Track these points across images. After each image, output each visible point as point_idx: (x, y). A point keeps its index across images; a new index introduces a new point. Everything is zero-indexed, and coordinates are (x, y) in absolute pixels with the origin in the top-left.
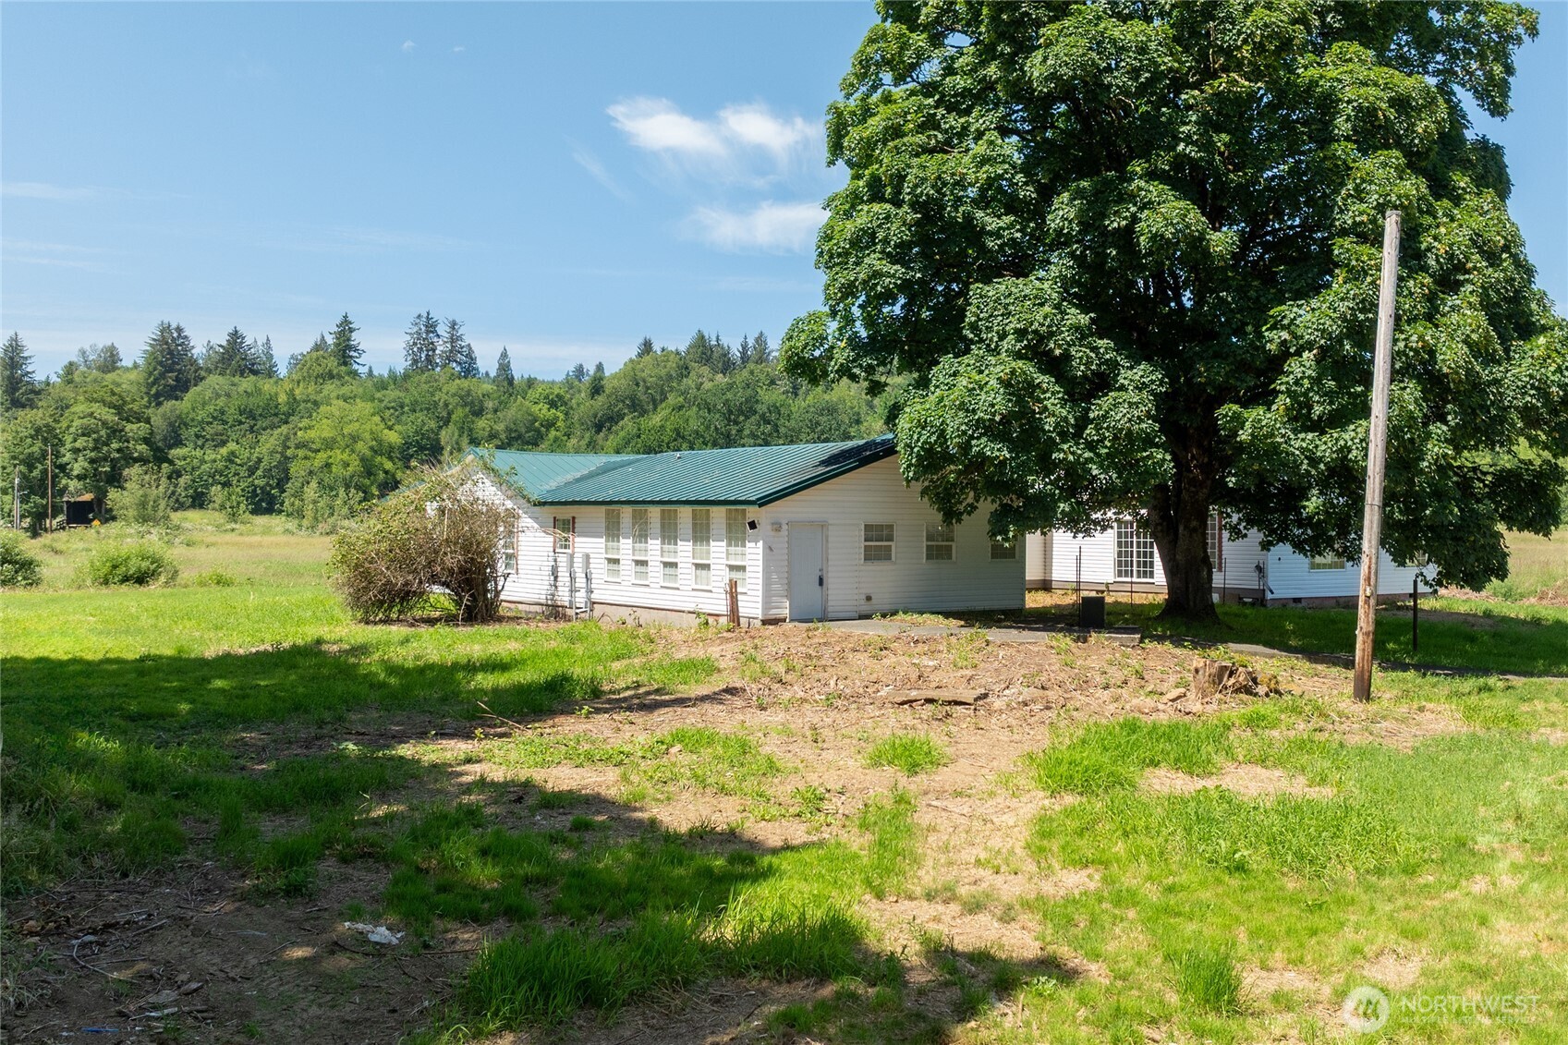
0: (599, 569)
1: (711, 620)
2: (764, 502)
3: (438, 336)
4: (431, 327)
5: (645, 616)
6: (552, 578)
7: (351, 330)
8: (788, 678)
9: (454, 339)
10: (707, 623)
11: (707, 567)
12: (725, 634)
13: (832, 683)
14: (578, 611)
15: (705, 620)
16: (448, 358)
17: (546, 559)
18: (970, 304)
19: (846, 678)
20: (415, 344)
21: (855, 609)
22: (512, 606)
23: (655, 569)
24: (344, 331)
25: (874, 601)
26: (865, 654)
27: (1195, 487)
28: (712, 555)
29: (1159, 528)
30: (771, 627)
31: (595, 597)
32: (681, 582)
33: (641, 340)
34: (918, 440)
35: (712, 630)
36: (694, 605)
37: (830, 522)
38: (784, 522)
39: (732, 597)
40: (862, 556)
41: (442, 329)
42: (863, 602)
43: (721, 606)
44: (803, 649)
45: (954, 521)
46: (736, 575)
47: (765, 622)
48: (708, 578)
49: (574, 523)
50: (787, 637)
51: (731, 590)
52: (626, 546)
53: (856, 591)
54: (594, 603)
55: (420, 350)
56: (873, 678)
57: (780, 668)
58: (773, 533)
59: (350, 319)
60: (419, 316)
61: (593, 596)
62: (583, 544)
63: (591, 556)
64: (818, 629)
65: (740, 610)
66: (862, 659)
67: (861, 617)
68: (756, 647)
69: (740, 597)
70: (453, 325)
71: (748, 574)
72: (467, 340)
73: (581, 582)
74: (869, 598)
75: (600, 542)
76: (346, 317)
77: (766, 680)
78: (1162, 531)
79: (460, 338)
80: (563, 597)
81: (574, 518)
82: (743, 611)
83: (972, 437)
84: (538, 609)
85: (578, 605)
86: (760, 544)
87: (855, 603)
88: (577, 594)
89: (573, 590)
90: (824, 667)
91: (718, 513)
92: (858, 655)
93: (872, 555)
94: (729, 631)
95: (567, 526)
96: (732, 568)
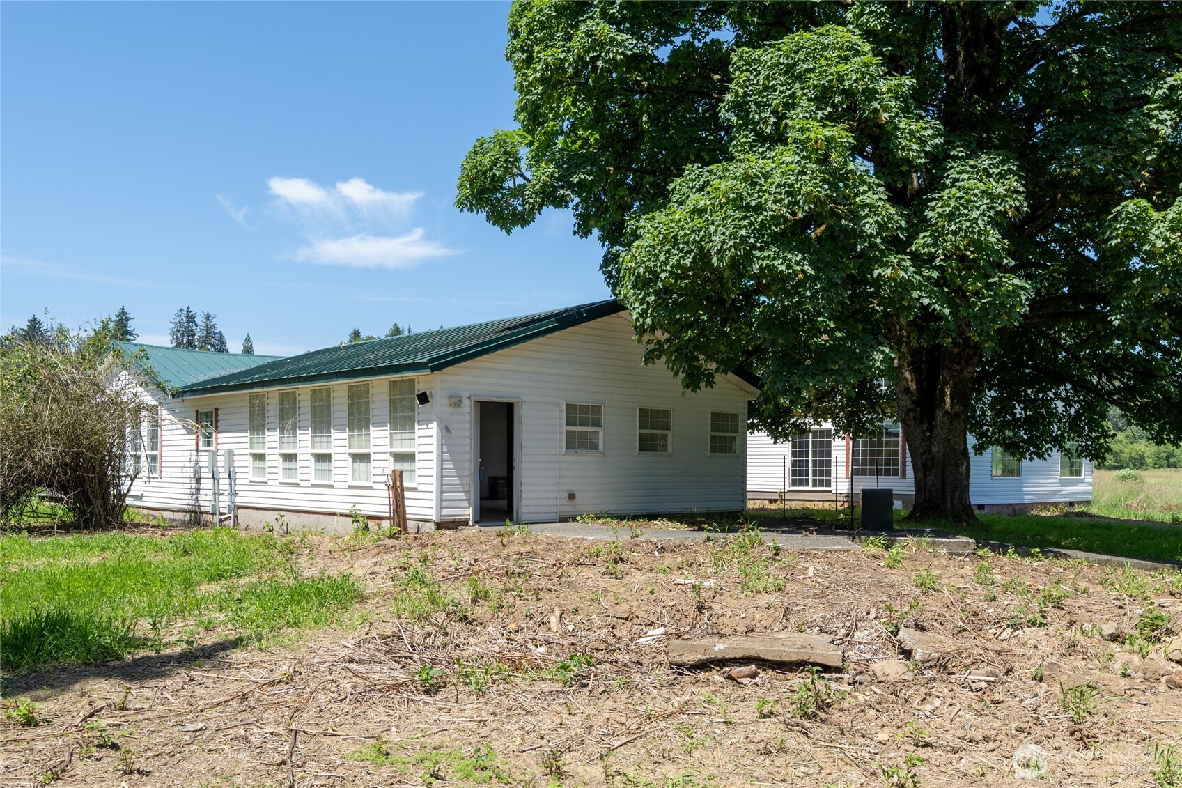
0: (245, 468)
1: (371, 524)
2: (437, 365)
3: (196, 325)
4: (191, 318)
5: (293, 521)
6: (194, 480)
7: (128, 319)
8: (480, 611)
9: (208, 328)
10: (366, 528)
11: (365, 458)
12: (386, 542)
13: (554, 620)
14: (222, 517)
15: (364, 522)
16: (204, 342)
17: (188, 459)
18: (731, 81)
19: (575, 612)
20: (178, 331)
21: (555, 509)
22: (156, 513)
23: (306, 463)
24: (122, 319)
25: (577, 500)
26: (595, 570)
27: (959, 364)
28: (373, 442)
29: (912, 415)
30: (448, 532)
31: (239, 500)
32: (336, 478)
33: (351, 331)
34: (666, 263)
35: (371, 536)
36: (349, 506)
37: (525, 398)
38: (465, 395)
39: (396, 492)
40: (564, 444)
41: (199, 320)
42: (565, 501)
43: (381, 504)
44: (496, 562)
45: (702, 385)
46: (400, 466)
47: (440, 526)
48: (368, 472)
49: (217, 415)
50: (471, 544)
51: (394, 482)
52: (272, 441)
53: (557, 488)
54: (239, 508)
55: (183, 335)
56: (622, 610)
57: (461, 594)
58: (450, 409)
59: (126, 310)
60: (181, 310)
61: (238, 499)
62: (226, 440)
63: (236, 452)
64: (512, 533)
65: (408, 510)
66: (591, 576)
67: (563, 520)
68: (425, 559)
69: (407, 494)
70: (208, 317)
71: (418, 464)
72: (219, 328)
73: (224, 484)
74: (572, 496)
75: (245, 437)
76: (123, 309)
77: (440, 618)
78: (915, 418)
79: (213, 327)
80: (206, 503)
81: (217, 410)
82: (410, 512)
83: (754, 247)
84: (179, 516)
85: (222, 510)
86: (434, 425)
87: (555, 502)
88: (221, 498)
89: (217, 493)
90: (536, 591)
91: (379, 386)
92: (586, 571)
93: (575, 443)
94: (391, 537)
95: (208, 421)
96: (398, 457)
